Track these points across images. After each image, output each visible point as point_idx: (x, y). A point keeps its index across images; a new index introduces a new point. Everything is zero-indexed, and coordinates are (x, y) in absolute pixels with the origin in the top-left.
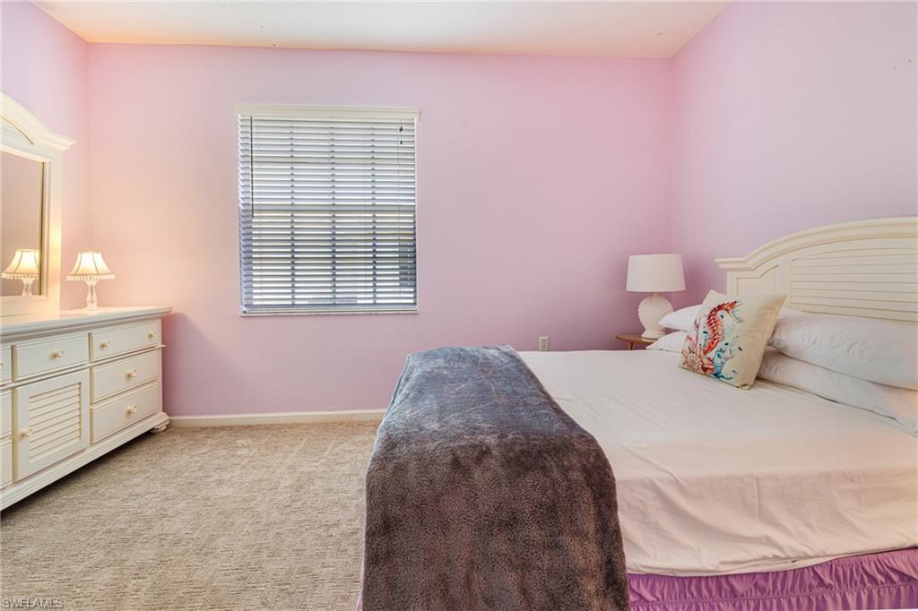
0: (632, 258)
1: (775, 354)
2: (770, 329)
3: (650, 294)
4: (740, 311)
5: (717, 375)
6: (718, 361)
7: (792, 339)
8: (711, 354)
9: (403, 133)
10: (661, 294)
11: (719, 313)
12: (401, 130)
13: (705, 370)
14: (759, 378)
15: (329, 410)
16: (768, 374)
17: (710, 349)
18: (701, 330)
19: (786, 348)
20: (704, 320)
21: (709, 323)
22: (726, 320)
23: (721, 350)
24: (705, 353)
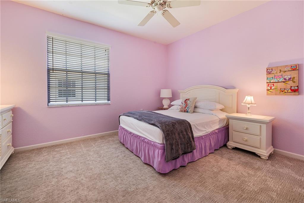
0: (162, 90)
1: (195, 107)
2: (195, 103)
3: (165, 98)
4: (190, 100)
5: (187, 112)
6: (187, 109)
7: (198, 104)
8: (186, 108)
9: (106, 52)
10: (167, 98)
11: (187, 101)
12: (106, 51)
13: (185, 111)
14: (194, 112)
15: (82, 136)
16: (195, 111)
17: (186, 107)
18: (184, 104)
19: (197, 106)
20: (184, 102)
21: (185, 103)
22: (188, 102)
23: (188, 107)
24: (185, 108)
